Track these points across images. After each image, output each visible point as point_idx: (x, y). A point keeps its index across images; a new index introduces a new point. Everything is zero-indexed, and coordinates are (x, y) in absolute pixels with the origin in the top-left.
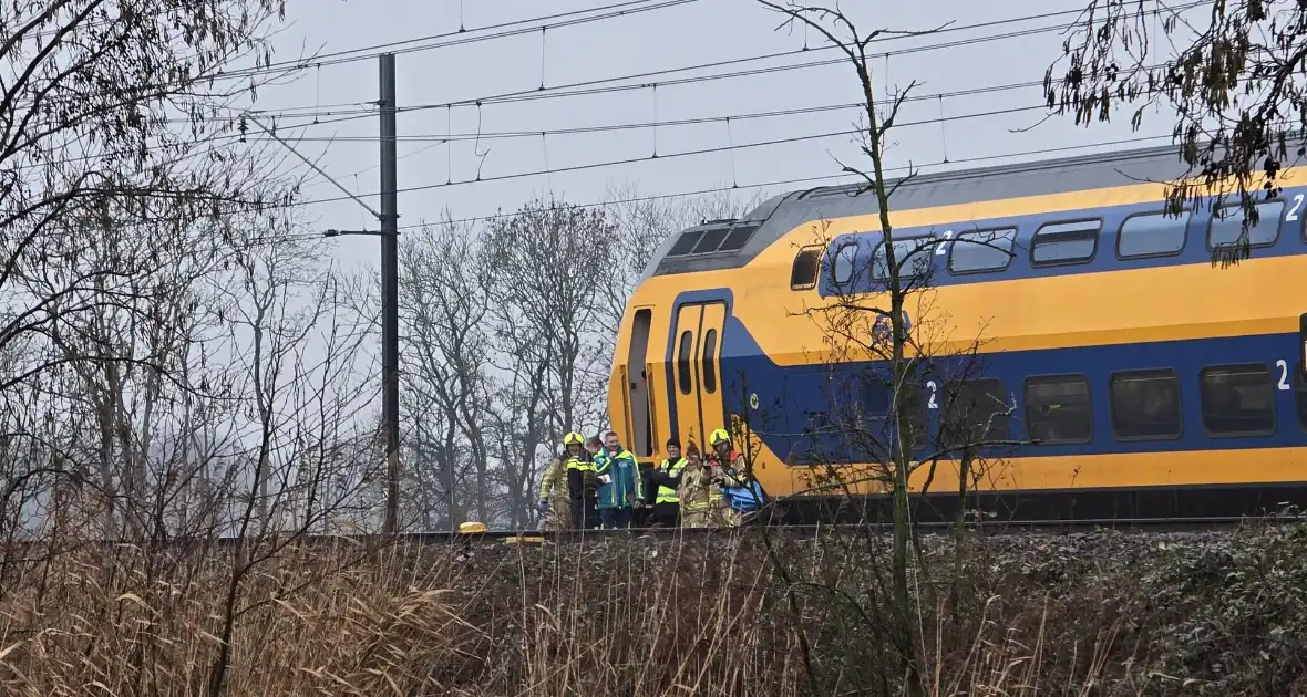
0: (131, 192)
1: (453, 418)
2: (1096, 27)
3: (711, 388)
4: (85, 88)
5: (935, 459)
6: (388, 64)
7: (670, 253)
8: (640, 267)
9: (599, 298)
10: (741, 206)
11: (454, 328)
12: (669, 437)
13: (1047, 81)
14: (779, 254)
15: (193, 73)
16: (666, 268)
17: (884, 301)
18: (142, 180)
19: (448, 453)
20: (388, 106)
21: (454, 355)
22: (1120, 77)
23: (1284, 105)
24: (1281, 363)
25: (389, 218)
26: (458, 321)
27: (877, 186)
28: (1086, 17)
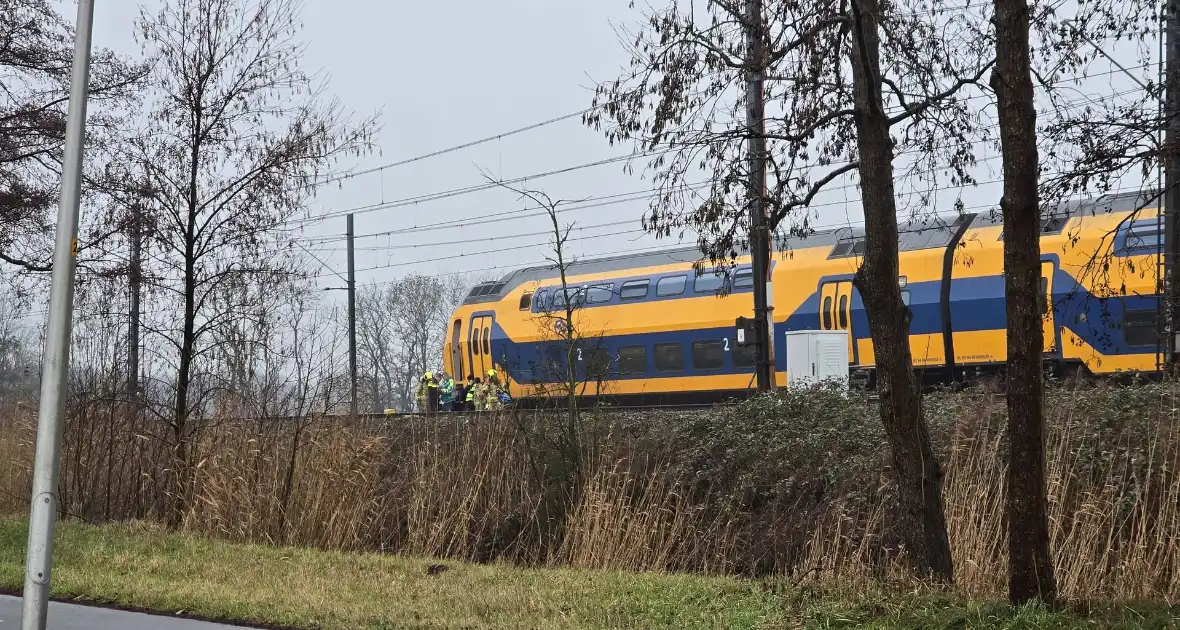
0: (252, 271)
1: (377, 366)
2: (663, 197)
3: (486, 352)
4: (232, 227)
5: (586, 381)
6: (350, 218)
7: (470, 295)
8: (454, 302)
9: (436, 315)
10: (497, 276)
11: (377, 328)
12: (469, 374)
13: (643, 220)
14: (515, 295)
15: (278, 221)
16: (468, 302)
17: (563, 314)
18: (256, 266)
19: (376, 380)
20: (350, 235)
21: (377, 340)
22: (674, 217)
23: (739, 229)
24: (725, 339)
25: (351, 282)
26: (379, 326)
27: (560, 266)
28: (658, 192)
